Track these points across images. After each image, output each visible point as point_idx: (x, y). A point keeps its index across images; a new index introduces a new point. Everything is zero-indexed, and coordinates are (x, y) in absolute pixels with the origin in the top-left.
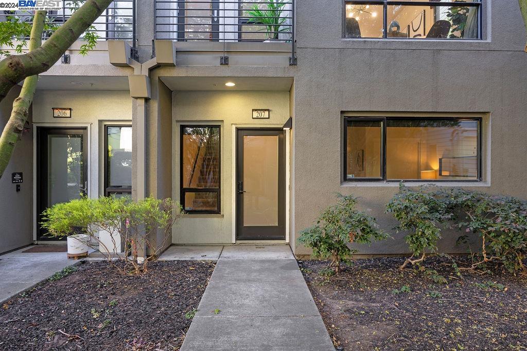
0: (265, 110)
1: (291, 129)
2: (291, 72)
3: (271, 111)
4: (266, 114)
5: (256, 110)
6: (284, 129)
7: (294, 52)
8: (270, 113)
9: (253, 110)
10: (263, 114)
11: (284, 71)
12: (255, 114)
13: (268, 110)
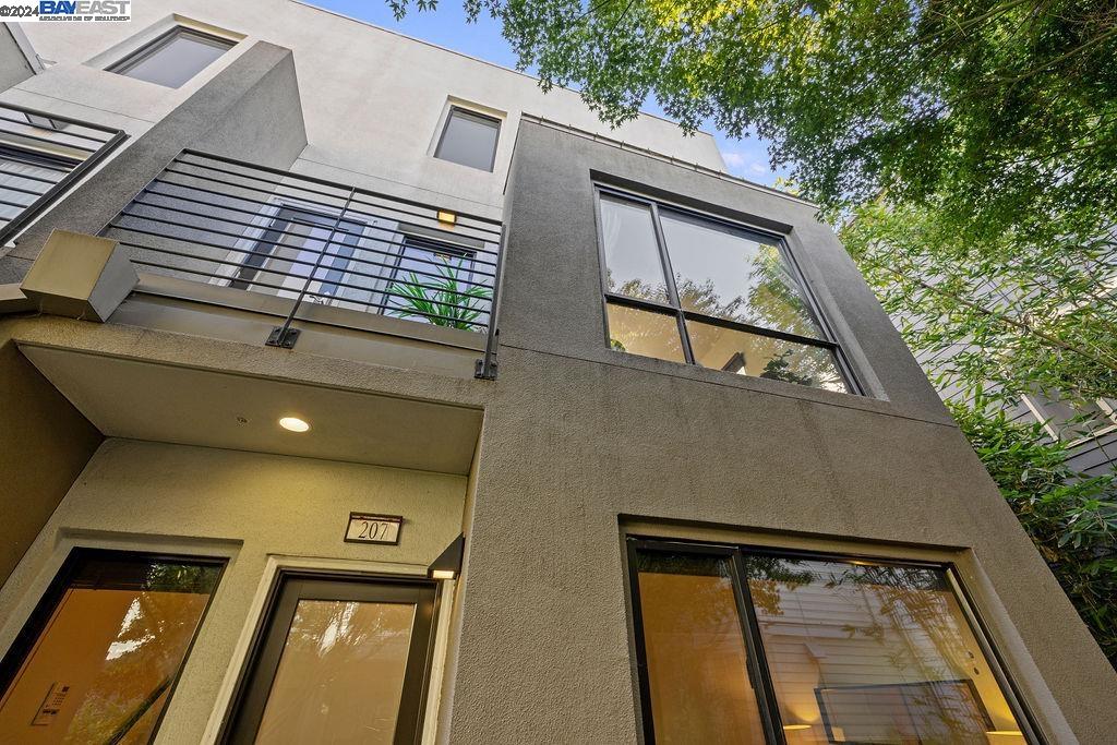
0: (390, 518)
1: (458, 574)
2: (478, 395)
3: (408, 522)
4: (389, 531)
5: (362, 516)
6: (437, 574)
7: (489, 353)
8: (405, 528)
9: (353, 516)
10: (381, 529)
11: (459, 389)
12: (358, 528)
13: (401, 521)
